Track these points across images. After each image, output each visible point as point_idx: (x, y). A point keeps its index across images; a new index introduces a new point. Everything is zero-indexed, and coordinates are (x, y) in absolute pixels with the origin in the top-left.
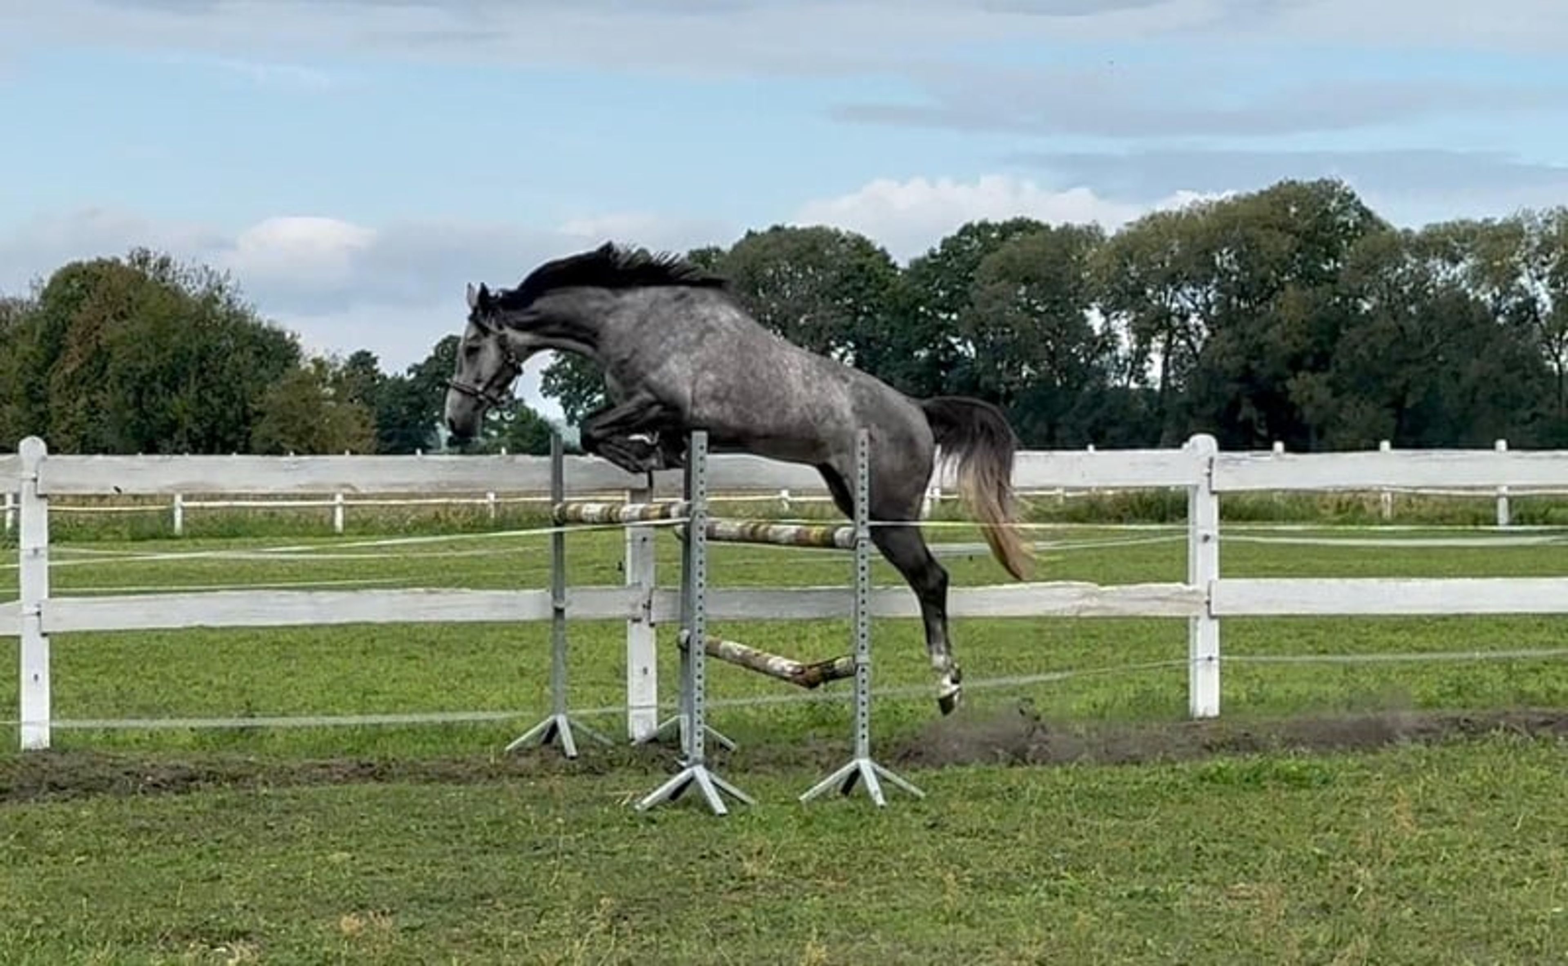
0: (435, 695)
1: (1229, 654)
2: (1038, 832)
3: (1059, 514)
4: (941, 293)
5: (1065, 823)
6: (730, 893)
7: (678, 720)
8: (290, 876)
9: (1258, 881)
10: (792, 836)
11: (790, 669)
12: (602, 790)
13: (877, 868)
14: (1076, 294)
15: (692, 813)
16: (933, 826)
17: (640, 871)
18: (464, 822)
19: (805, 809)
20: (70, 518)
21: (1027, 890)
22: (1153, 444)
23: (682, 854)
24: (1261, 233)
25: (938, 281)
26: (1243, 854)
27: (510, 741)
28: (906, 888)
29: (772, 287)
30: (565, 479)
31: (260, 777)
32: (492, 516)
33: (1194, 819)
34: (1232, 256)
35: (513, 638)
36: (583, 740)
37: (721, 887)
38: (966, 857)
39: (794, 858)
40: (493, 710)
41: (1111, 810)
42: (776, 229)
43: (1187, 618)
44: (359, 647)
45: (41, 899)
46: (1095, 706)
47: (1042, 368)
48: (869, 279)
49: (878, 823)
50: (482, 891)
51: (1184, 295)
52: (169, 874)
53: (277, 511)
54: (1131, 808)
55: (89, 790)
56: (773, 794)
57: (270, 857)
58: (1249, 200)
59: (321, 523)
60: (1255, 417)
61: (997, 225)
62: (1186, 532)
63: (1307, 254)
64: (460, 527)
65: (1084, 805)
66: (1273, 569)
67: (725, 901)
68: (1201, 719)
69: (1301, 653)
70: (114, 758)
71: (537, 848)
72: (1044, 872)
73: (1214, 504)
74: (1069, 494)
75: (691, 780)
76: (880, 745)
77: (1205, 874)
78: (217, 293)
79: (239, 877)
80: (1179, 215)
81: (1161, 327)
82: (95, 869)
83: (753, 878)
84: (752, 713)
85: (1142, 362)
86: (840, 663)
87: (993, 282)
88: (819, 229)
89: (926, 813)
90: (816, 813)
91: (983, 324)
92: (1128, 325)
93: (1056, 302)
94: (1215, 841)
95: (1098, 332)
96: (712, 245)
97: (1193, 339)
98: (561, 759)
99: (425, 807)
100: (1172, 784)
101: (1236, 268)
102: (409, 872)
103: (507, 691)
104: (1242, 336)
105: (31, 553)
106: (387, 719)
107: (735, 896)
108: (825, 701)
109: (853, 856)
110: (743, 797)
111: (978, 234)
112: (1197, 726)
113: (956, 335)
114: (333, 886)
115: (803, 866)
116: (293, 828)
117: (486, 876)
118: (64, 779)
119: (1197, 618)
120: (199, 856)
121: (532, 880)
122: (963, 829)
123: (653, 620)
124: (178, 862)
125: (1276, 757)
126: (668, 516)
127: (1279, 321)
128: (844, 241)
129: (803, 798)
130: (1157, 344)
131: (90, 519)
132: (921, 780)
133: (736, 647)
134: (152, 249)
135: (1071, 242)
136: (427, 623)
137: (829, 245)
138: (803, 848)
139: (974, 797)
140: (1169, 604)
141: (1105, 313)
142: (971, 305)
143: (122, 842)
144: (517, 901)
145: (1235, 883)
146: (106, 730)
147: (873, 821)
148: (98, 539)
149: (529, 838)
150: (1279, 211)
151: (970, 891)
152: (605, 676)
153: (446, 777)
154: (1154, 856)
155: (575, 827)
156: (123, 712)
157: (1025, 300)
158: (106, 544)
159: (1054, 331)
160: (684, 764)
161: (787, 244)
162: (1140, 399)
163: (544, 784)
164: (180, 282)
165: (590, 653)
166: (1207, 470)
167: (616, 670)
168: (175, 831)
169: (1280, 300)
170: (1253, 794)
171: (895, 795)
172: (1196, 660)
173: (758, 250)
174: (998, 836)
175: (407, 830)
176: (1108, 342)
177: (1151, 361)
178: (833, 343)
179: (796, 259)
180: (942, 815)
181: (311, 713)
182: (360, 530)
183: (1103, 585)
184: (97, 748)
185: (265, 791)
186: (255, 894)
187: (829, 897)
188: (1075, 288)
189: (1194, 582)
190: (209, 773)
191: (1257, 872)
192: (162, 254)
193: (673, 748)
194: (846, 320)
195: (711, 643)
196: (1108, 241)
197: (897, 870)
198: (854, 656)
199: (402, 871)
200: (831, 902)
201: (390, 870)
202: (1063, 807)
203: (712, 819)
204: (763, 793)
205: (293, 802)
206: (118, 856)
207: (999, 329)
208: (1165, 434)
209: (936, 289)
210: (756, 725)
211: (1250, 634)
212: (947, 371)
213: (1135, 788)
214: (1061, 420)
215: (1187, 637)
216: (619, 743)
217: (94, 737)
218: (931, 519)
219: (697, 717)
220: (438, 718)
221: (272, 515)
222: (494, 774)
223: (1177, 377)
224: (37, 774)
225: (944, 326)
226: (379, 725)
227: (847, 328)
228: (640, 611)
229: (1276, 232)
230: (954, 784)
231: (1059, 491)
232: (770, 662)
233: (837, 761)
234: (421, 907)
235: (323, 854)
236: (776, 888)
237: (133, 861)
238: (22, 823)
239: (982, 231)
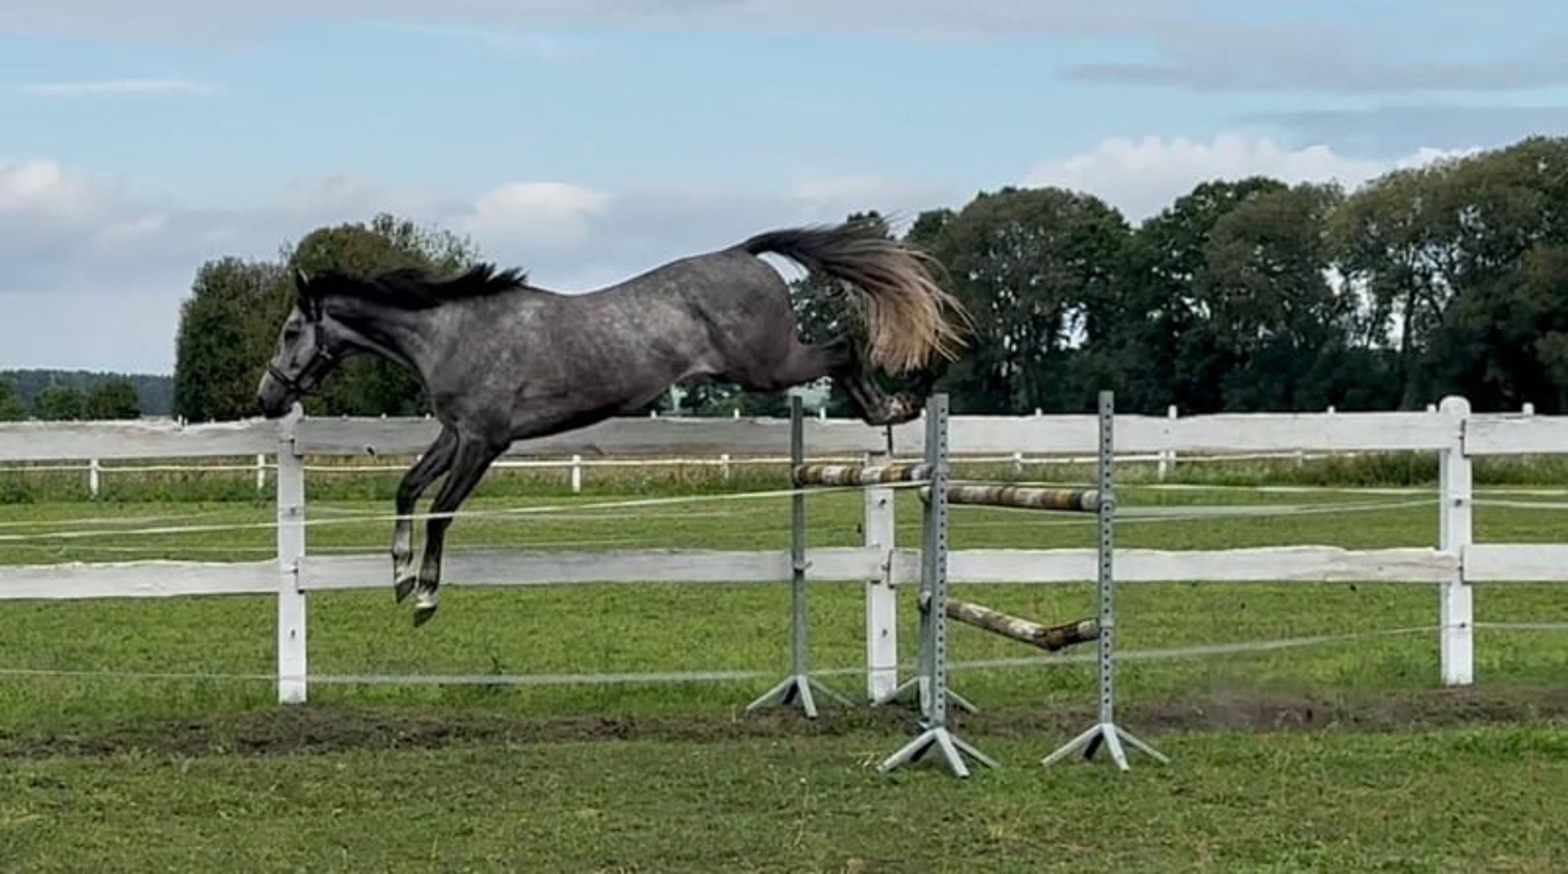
0: (674, 654)
1: (1481, 621)
2: (1287, 799)
3: (1298, 477)
4: (1175, 253)
5: (1315, 790)
6: (974, 856)
7: (918, 684)
8: (540, 831)
9: (1519, 854)
10: (1035, 799)
11: (1032, 632)
12: (843, 751)
13: (1122, 833)
14: (1314, 254)
15: (935, 776)
16: (1180, 791)
17: (884, 832)
18: (708, 780)
19: (1048, 772)
20: (318, 479)
21: (1278, 858)
22: (1393, 405)
23: (925, 815)
24: (1510, 190)
25: (1172, 241)
26: (1502, 825)
27: (751, 700)
28: (1153, 854)
29: (1004, 248)
30: (806, 440)
31: (508, 733)
32: (727, 475)
33: (1449, 789)
34: (1477, 214)
35: (751, 598)
36: (823, 699)
37: (965, 849)
38: (1214, 824)
39: (1038, 822)
40: (734, 669)
41: (1362, 779)
42: (1008, 191)
43: (1438, 584)
44: (599, 607)
45: (302, 849)
46: (1342, 672)
47: (1279, 329)
48: (1101, 240)
49: (1123, 788)
50: (727, 849)
51: (1426, 253)
52: (423, 827)
53: (517, 472)
54: (1383, 778)
55: (344, 743)
56: (1014, 757)
57: (520, 812)
58: (1496, 156)
59: (559, 484)
60: (1501, 378)
61: (1232, 185)
62: (1437, 496)
63: (1555, 213)
64: (695, 488)
65: (1335, 773)
66: (1527, 533)
67: (969, 863)
68: (1453, 686)
69: (1557, 619)
70: (368, 713)
71: (781, 808)
72: (1295, 840)
73: (1466, 467)
74: (1309, 457)
75: (933, 741)
76: (1122, 710)
77: (1464, 846)
78: (457, 258)
79: (490, 831)
80: (1421, 173)
81: (1402, 286)
82: (352, 820)
83: (997, 841)
84: (991, 675)
85: (1383, 322)
86: (1084, 626)
87: (1228, 243)
88: (1051, 190)
89: (1171, 778)
90: (1059, 776)
91: (1218, 285)
92: (1368, 285)
93: (1293, 262)
94: (1471, 812)
95: (1337, 292)
96: (943, 207)
97: (1436, 298)
98: (801, 719)
99: (668, 764)
100: (1425, 753)
101: (1482, 225)
102: (655, 830)
103: (746, 651)
104: (1488, 296)
105: (288, 511)
106: (629, 677)
107: (980, 859)
108: (1065, 664)
109: (1098, 819)
110: (983, 757)
111: (1214, 194)
112: (1449, 694)
113: (1190, 296)
114: (582, 841)
115: (1047, 829)
116: (541, 784)
117: (732, 835)
118: (321, 733)
119: (1449, 584)
120: (452, 810)
121: (777, 840)
122: (1210, 796)
123: (893, 582)
124: (432, 815)
125: (1535, 727)
126: (909, 478)
127: (1526, 279)
128: (1076, 201)
129: (1046, 761)
130: (1398, 304)
131: (336, 479)
132: (1164, 745)
133: (978, 610)
134: (395, 215)
135: (1308, 200)
136: (665, 583)
137: (1060, 205)
138: (1047, 813)
139: (1218, 764)
140: (1420, 570)
141: (1344, 272)
142: (1206, 264)
143: (378, 794)
144: (762, 860)
145: (1495, 855)
146: (359, 685)
147: (1116, 784)
148: (345, 498)
149: (772, 797)
150: (1527, 168)
151: (1218, 858)
152: (843, 637)
153: (689, 735)
154: (1409, 827)
155: (818, 787)
156: (374, 666)
157: (1260, 260)
158: (351, 503)
159: (1290, 290)
160: (925, 725)
161: (1019, 205)
162: (1380, 359)
163: (786, 745)
164: (422, 246)
165: (827, 614)
166: (1459, 434)
167: (853, 631)
168: (427, 785)
169: (1527, 259)
170: (1512, 765)
171: (1139, 759)
172: (1447, 626)
173: (988, 212)
174: (1246, 803)
175: (652, 788)
176: (1347, 301)
177: (1392, 321)
178: (1064, 305)
179: (1028, 220)
180: (1187, 781)
181: (554, 671)
182: (596, 490)
183: (1349, 549)
184: (351, 703)
185: (513, 746)
186: (507, 848)
187: (1075, 862)
188: (1313, 248)
189: (1446, 547)
190: (459, 728)
191: (1517, 845)
192: (404, 219)
193: (913, 710)
194: (1076, 281)
195: (953, 605)
196: (1347, 200)
197: (1143, 835)
198: (1098, 620)
199: (648, 829)
200: (1077, 867)
201: (637, 827)
202: (1313, 775)
203: (955, 782)
204: (1004, 755)
205: (540, 758)
206: (373, 808)
207: (1235, 290)
208: (1406, 395)
209: (1170, 250)
210: (996, 688)
211: (1502, 601)
212: (1180, 331)
213: (1388, 757)
214: (1300, 381)
215: (1438, 603)
216: (858, 705)
217: (347, 693)
218: (1166, 481)
219: (939, 679)
220: (680, 677)
221: (512, 475)
222: (736, 733)
223: (1418, 337)
224: (295, 726)
225: (1178, 287)
226: (622, 683)
227: (1080, 289)
228: (880, 573)
229: (1523, 189)
230: (1201, 750)
231: (1298, 454)
232: (1012, 625)
233: (1079, 725)
234: (668, 864)
235: (572, 811)
236: (1020, 852)
237: (388, 813)
238: (283, 775)
239: (1217, 192)
